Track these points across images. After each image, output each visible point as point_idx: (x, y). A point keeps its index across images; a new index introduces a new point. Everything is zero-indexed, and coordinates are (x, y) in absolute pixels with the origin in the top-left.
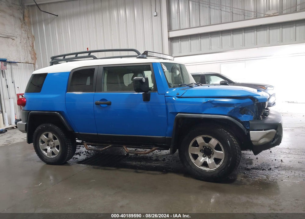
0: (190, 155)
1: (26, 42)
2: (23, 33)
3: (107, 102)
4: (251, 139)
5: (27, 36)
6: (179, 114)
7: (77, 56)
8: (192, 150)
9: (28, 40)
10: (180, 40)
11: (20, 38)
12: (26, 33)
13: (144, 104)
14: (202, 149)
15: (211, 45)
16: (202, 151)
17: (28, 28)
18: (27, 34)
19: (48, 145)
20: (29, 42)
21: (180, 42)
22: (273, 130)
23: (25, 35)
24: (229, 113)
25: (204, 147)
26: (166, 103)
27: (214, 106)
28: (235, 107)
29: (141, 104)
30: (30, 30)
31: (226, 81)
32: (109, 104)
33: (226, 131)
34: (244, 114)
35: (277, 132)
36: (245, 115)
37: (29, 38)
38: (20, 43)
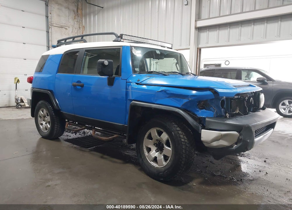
0: (144, 147)
1: (77, 32)
2: (75, 24)
3: (82, 84)
4: (202, 139)
5: (78, 27)
6: (133, 101)
7: (73, 40)
8: (147, 143)
9: (79, 30)
10: (208, 30)
11: (72, 28)
12: (77, 23)
13: (108, 88)
14: (156, 143)
15: (240, 36)
16: (155, 145)
17: (80, 19)
18: (79, 25)
19: (44, 121)
20: (80, 32)
21: (207, 32)
22: (235, 133)
23: (77, 26)
24: (182, 105)
25: (157, 140)
26: (126, 89)
27: (169, 96)
28: (190, 99)
29: (106, 88)
30: (82, 21)
31: (265, 78)
32: (82, 86)
33: (176, 126)
34: (202, 109)
35: (240, 135)
36: (204, 110)
37: (80, 28)
38: (72, 32)
